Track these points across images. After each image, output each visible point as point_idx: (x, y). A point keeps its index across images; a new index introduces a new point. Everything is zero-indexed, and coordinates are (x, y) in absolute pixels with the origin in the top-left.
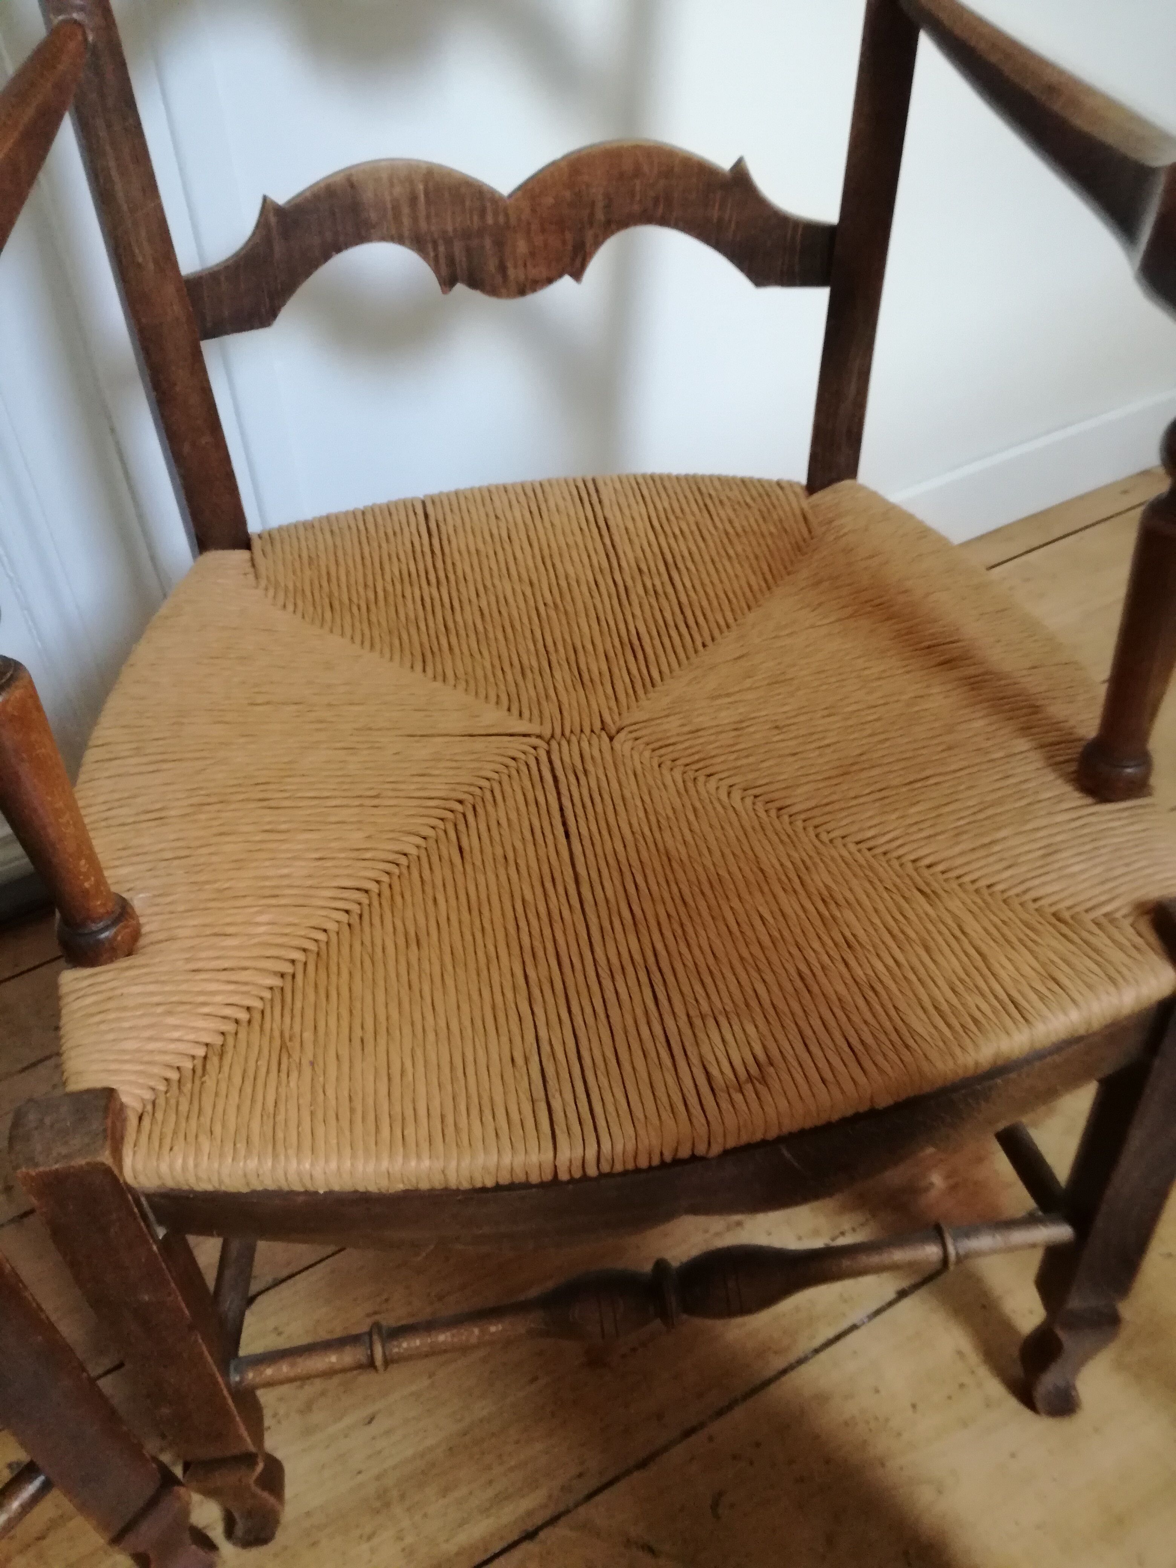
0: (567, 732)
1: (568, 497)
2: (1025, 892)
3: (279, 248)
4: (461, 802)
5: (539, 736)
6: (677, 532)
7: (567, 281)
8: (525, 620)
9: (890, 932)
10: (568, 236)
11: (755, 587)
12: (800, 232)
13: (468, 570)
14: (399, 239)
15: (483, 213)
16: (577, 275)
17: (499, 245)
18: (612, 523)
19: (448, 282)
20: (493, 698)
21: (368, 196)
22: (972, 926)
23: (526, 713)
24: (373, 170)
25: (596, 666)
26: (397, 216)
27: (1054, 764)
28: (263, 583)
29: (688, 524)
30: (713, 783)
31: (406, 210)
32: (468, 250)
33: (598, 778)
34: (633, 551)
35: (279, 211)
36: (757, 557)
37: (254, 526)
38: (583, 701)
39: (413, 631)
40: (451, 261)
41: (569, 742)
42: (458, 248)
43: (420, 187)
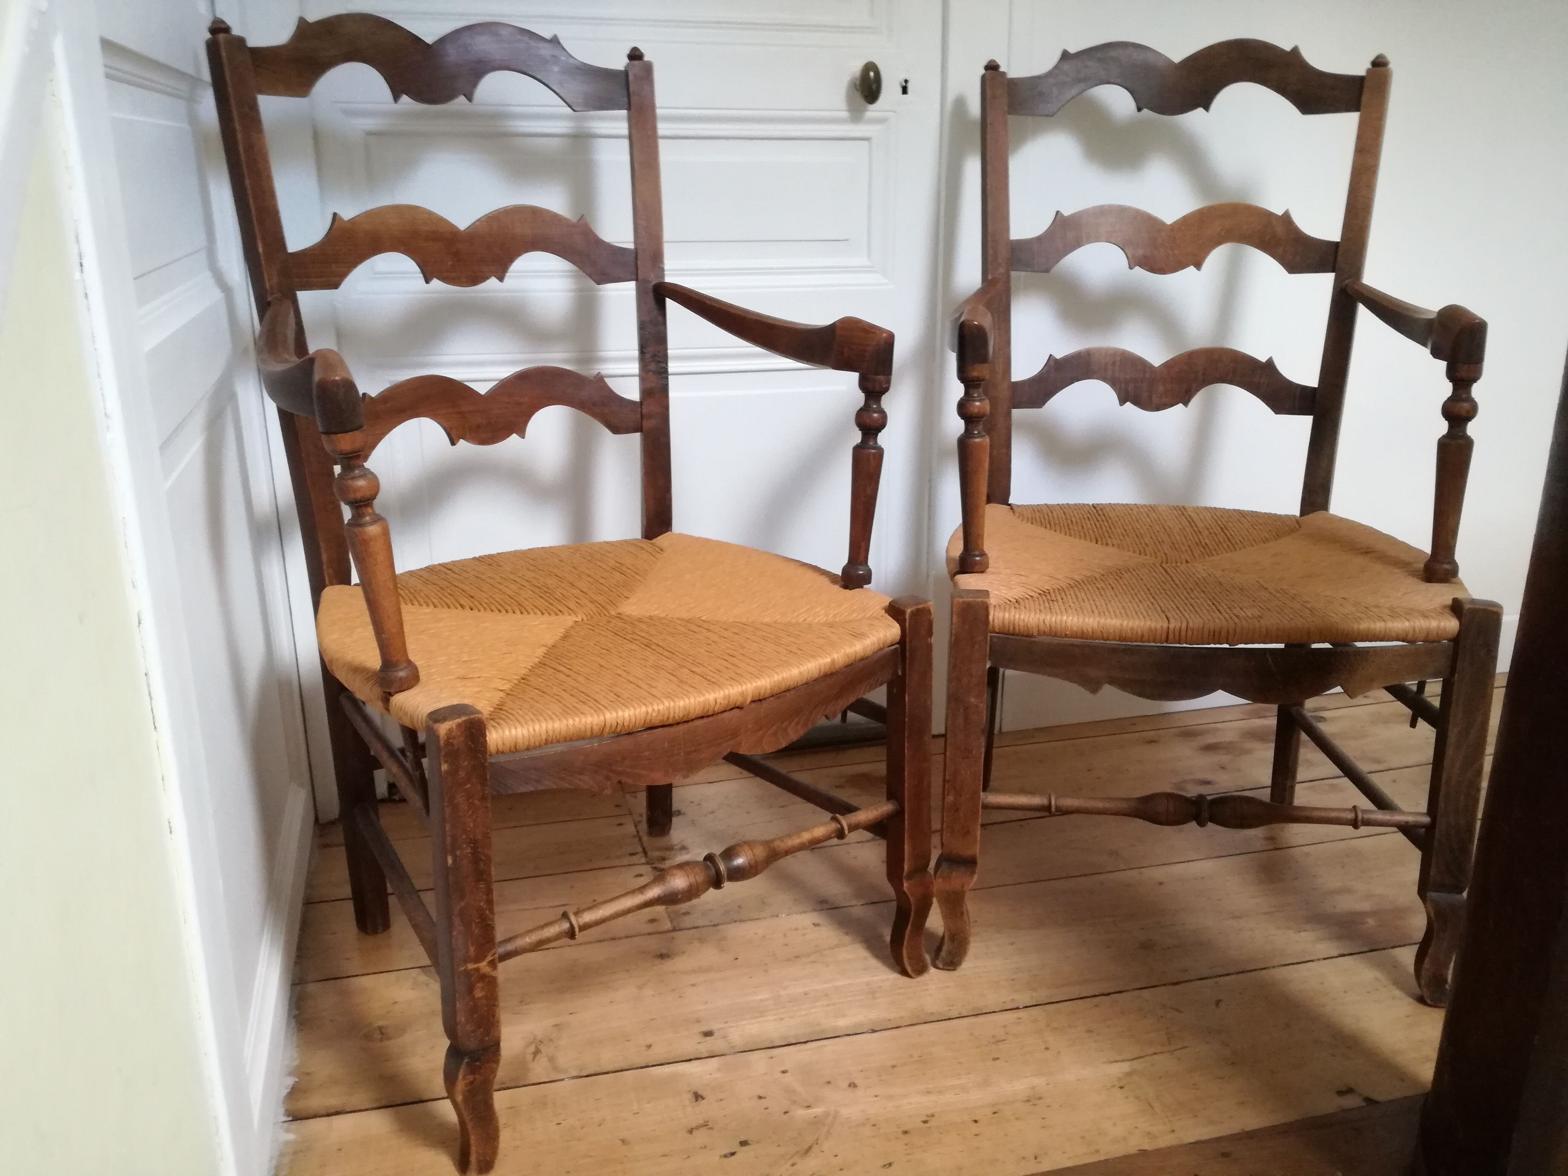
0: (1169, 561)
1: (1168, 509)
3: (1052, 375)
4: (1118, 568)
5: (1155, 561)
6: (1227, 521)
7: (1180, 406)
8: (1148, 535)
10: (1184, 386)
11: (1268, 537)
12: (1296, 390)
13: (1118, 521)
14: (1104, 379)
15: (1145, 372)
16: (1186, 404)
17: (1151, 386)
18: (1192, 516)
19: (1122, 402)
20: (1132, 552)
21: (1095, 360)
23: (1148, 555)
24: (1099, 350)
25: (1184, 548)
26: (1105, 370)
27: (1409, 574)
28: (1017, 514)
31: (1111, 367)
32: (1135, 388)
34: (1203, 523)
35: (1057, 361)
36: (1269, 530)
37: (1011, 501)
40: (1126, 391)
42: (1131, 387)
43: (1118, 359)
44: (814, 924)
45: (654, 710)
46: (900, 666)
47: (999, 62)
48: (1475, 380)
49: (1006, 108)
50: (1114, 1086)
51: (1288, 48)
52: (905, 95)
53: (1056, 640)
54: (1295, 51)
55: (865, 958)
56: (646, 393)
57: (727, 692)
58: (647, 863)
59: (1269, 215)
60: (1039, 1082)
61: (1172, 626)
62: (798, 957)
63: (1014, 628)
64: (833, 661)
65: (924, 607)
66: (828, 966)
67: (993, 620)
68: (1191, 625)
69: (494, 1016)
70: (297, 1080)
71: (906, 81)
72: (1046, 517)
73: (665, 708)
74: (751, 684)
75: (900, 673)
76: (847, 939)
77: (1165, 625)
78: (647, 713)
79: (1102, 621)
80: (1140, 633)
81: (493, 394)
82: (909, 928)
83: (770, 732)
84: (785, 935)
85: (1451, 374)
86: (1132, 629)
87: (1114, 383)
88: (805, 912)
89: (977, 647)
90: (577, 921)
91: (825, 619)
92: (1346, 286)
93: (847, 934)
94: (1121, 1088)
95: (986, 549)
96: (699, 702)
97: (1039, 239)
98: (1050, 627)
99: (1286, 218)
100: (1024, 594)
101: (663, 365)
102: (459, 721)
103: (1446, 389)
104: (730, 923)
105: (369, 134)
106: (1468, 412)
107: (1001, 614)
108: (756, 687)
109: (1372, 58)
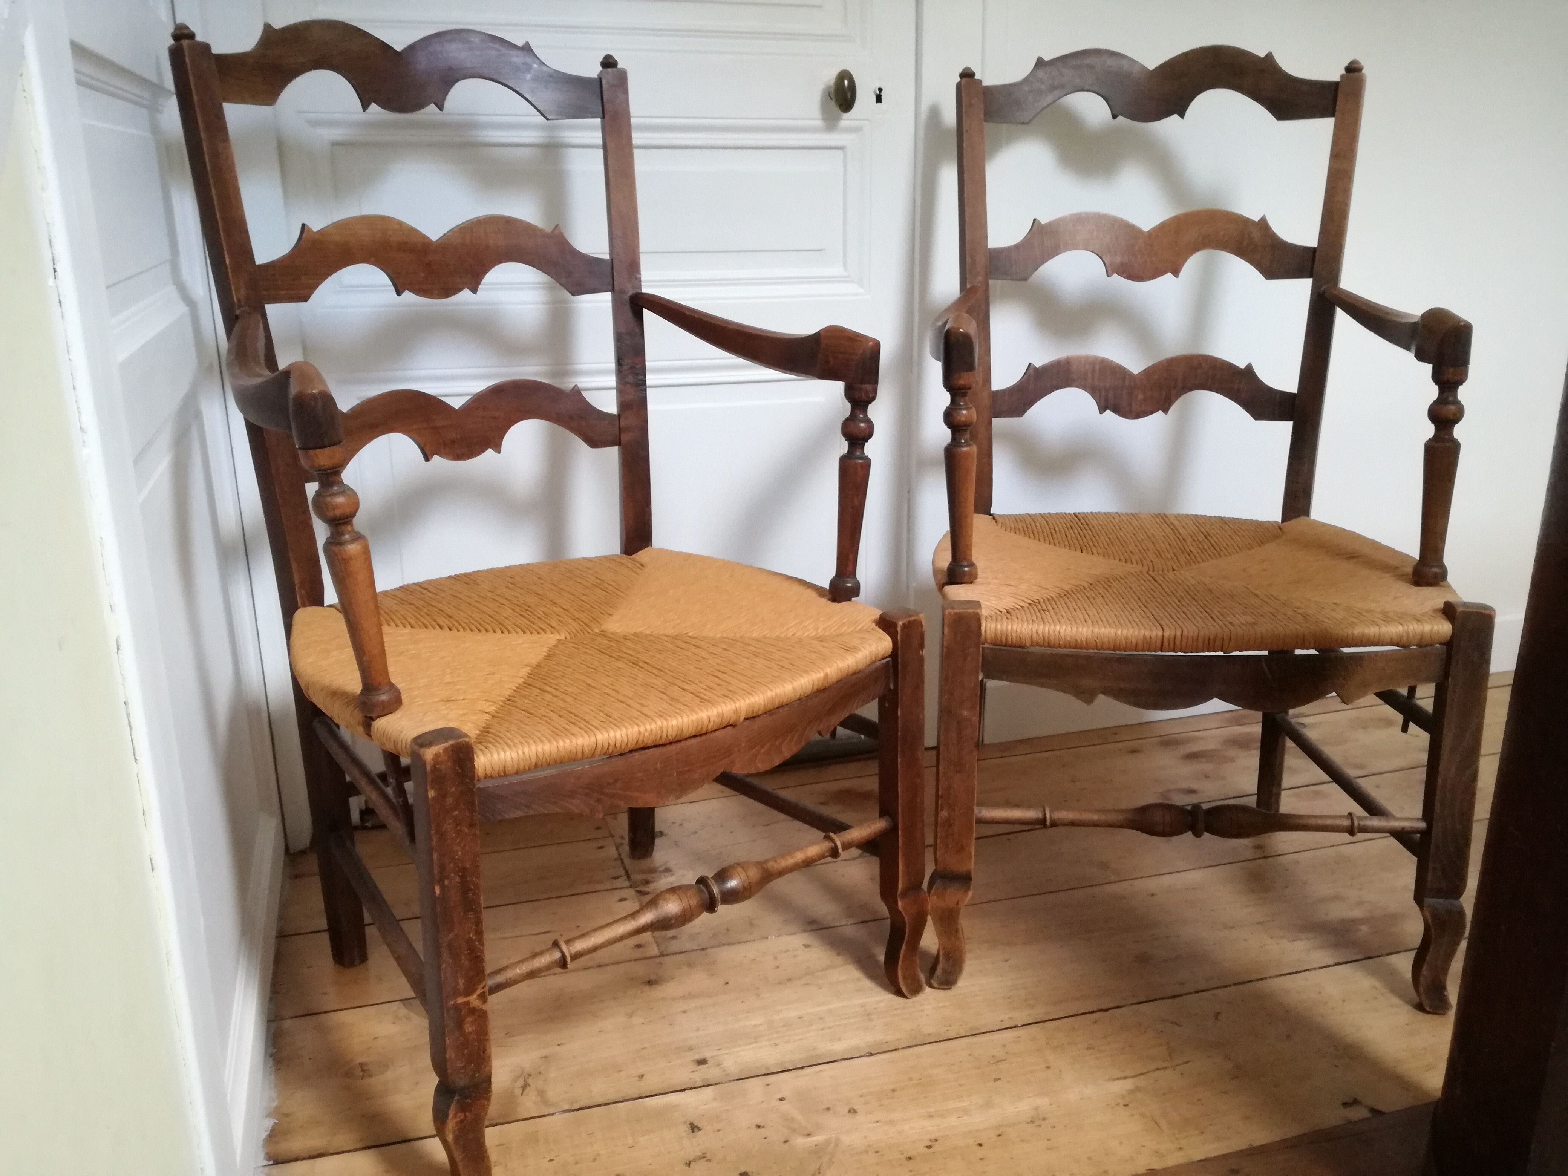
3: (1033, 384)
4: (1107, 577)
5: (1142, 569)
6: (1210, 528)
7: (1160, 413)
10: (1164, 394)
11: (1252, 544)
12: (1278, 396)
13: (1102, 530)
14: (1085, 388)
15: (1124, 379)
16: (1166, 411)
17: (1130, 394)
18: (1174, 524)
19: (1102, 410)
20: (1117, 559)
21: (1074, 368)
24: (1078, 358)
25: (1170, 556)
26: (1084, 378)
27: (1398, 578)
28: (1000, 525)
29: (1216, 527)
31: (1090, 375)
32: (1115, 396)
34: (1187, 531)
35: (1036, 370)
36: (1252, 537)
37: (993, 511)
39: (1075, 541)
40: (1106, 400)
42: (1111, 395)
43: (1097, 367)
44: (805, 946)
45: (646, 730)
46: (892, 680)
47: (974, 70)
48: (1461, 382)
49: (982, 116)
50: (1118, 1104)
51: (1262, 54)
52: (879, 104)
53: (1049, 651)
54: (1269, 57)
55: (859, 980)
56: (623, 406)
57: (720, 710)
58: (631, 887)
59: (1246, 221)
60: (1043, 1102)
61: (1167, 634)
62: (789, 980)
63: (1006, 639)
64: (826, 676)
65: (915, 620)
66: (820, 988)
67: (985, 631)
68: (1185, 632)
69: (484, 1051)
70: (277, 1121)
71: (880, 90)
72: (1029, 526)
73: (658, 728)
74: (745, 701)
75: (892, 687)
76: (839, 960)
77: (1160, 633)
78: (639, 732)
79: (1096, 630)
80: (1134, 641)
81: (468, 408)
82: (904, 947)
83: (762, 751)
84: (776, 958)
85: (1437, 377)
86: (1126, 638)
87: (1093, 391)
88: (795, 933)
89: (969, 658)
90: (569, 949)
91: (814, 634)
92: (1324, 292)
93: (838, 954)
94: (1126, 1105)
95: (974, 560)
96: (692, 721)
97: (1017, 247)
98: (1044, 637)
99: (1263, 224)
100: (1013, 604)
101: (641, 377)
102: (446, 745)
103: (1432, 392)
104: (719, 946)
105: (335, 144)
106: (1454, 414)
107: (993, 626)
108: (749, 704)
109: (1346, 64)
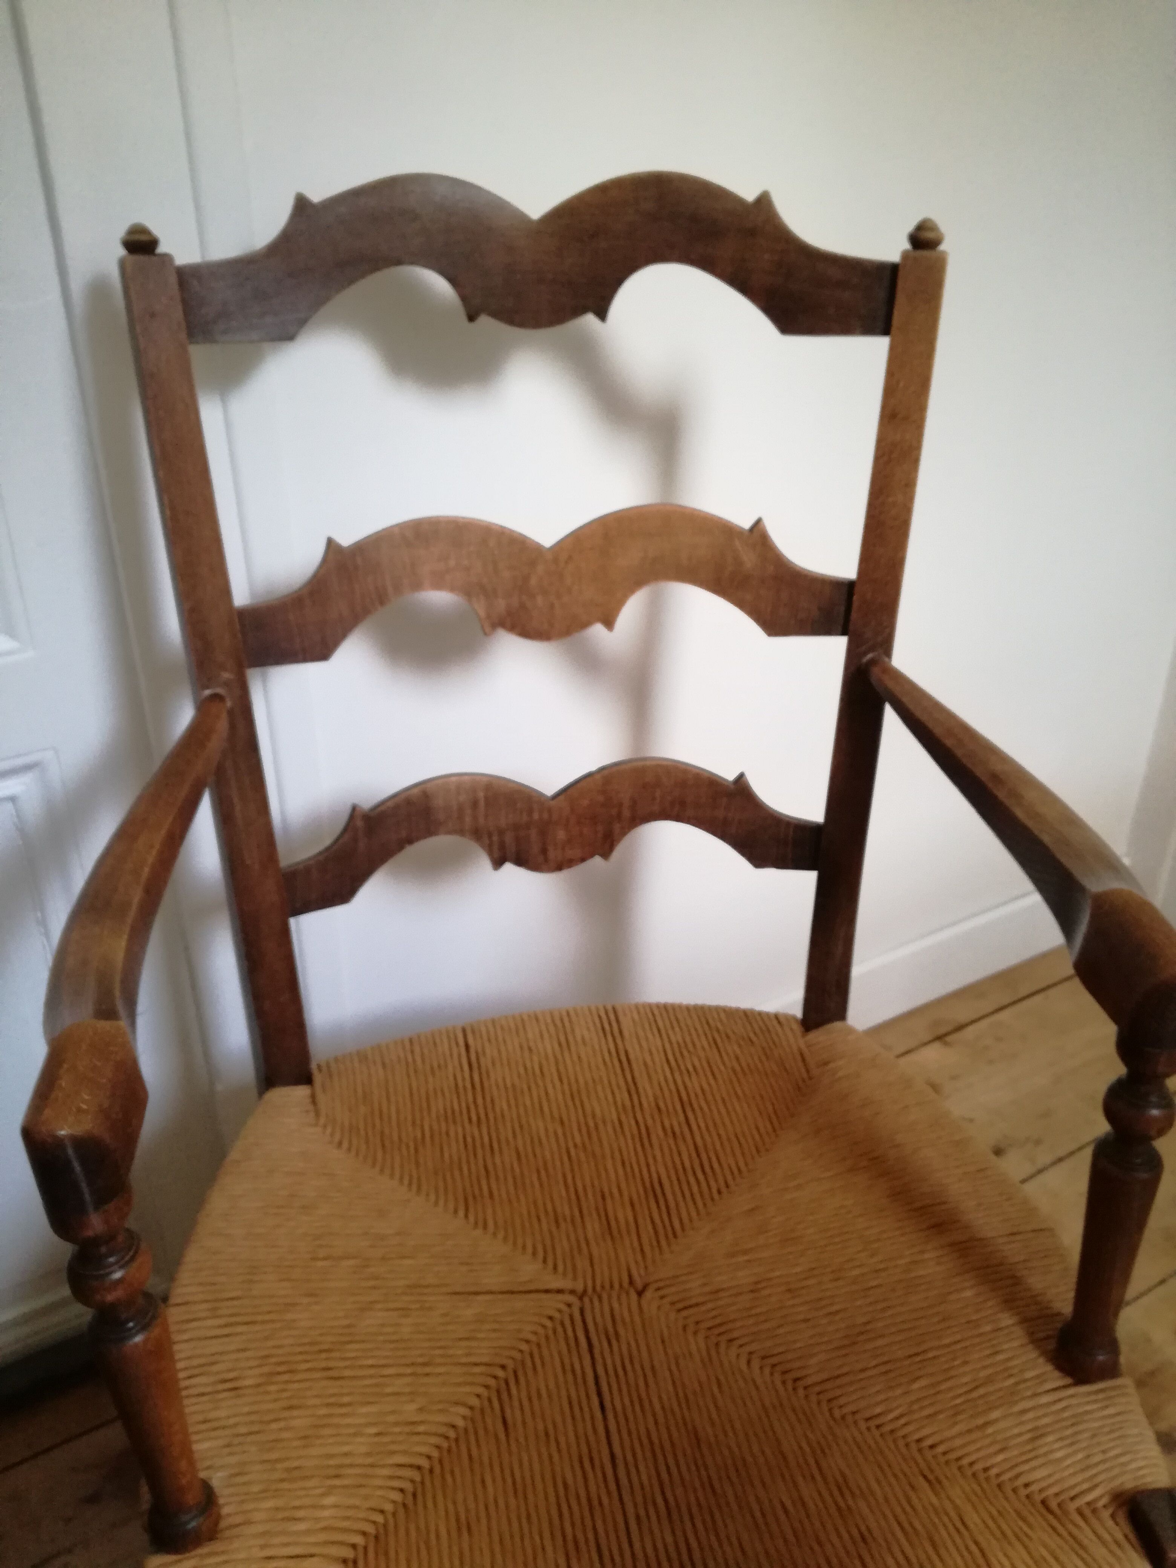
0: (598, 1288)
1: (592, 1029)
2: (1017, 1476)
3: (362, 845)
4: (503, 1367)
5: (572, 1292)
6: (691, 1069)
7: (597, 859)
8: (558, 1163)
9: (899, 1524)
10: (600, 828)
11: (762, 1130)
12: (791, 830)
13: (505, 1107)
14: (462, 833)
15: (530, 811)
16: (606, 855)
17: (543, 833)
18: (632, 1057)
19: (498, 862)
20: (530, 1250)
21: (439, 802)
22: (973, 1518)
23: (561, 1268)
24: (443, 783)
25: (623, 1214)
26: (461, 817)
27: (1036, 1341)
28: (322, 1120)
29: (700, 1060)
30: (733, 1351)
31: (468, 811)
32: (517, 839)
33: (629, 1344)
34: (652, 1087)
35: (365, 816)
36: (762, 1097)
37: (316, 1058)
38: (612, 1254)
39: (457, 1173)
40: (502, 846)
41: (600, 1298)
42: (509, 838)
43: (481, 795)
47: (154, 231)
49: (181, 328)
51: (749, 194)
54: (764, 202)
59: (728, 529)
87: (478, 835)
92: (866, 669)
97: (298, 599)
99: (759, 535)
109: (910, 227)
